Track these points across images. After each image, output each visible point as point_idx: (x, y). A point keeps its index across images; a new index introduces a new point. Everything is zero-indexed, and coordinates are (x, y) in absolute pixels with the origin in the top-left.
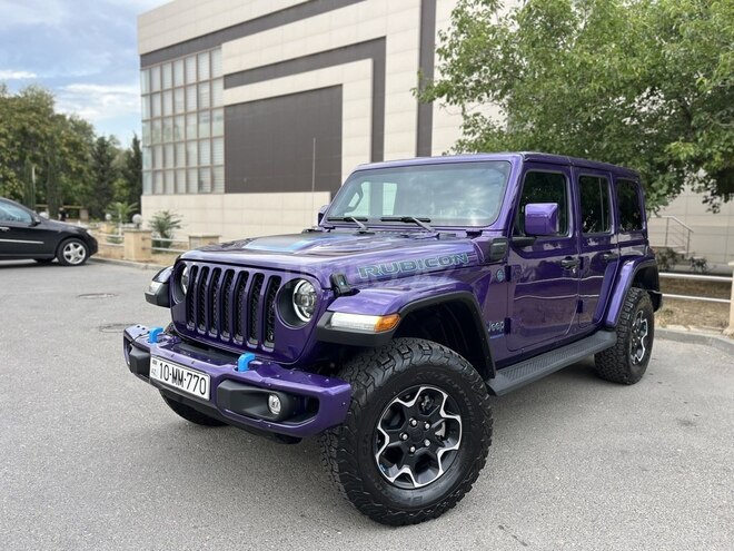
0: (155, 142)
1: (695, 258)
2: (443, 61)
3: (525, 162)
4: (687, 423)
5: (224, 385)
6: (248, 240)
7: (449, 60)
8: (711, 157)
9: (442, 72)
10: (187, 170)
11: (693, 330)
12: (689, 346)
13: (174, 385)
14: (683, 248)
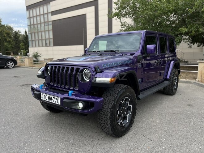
0: (32, 32)
1: (185, 60)
2: (116, 6)
3: (146, 33)
4: (190, 105)
5: (65, 100)
6: (67, 58)
7: (117, 6)
8: (191, 32)
9: (116, 9)
10: (42, 40)
11: (188, 80)
12: (186, 84)
13: (49, 101)
14: (182, 58)
